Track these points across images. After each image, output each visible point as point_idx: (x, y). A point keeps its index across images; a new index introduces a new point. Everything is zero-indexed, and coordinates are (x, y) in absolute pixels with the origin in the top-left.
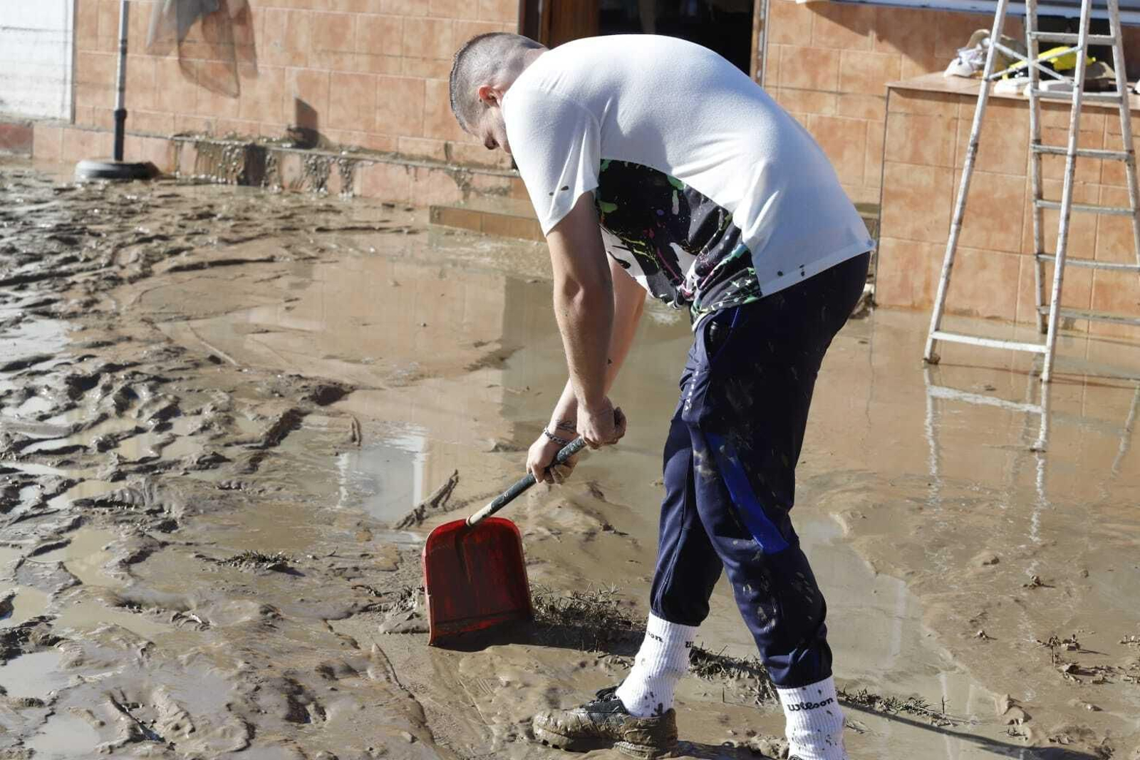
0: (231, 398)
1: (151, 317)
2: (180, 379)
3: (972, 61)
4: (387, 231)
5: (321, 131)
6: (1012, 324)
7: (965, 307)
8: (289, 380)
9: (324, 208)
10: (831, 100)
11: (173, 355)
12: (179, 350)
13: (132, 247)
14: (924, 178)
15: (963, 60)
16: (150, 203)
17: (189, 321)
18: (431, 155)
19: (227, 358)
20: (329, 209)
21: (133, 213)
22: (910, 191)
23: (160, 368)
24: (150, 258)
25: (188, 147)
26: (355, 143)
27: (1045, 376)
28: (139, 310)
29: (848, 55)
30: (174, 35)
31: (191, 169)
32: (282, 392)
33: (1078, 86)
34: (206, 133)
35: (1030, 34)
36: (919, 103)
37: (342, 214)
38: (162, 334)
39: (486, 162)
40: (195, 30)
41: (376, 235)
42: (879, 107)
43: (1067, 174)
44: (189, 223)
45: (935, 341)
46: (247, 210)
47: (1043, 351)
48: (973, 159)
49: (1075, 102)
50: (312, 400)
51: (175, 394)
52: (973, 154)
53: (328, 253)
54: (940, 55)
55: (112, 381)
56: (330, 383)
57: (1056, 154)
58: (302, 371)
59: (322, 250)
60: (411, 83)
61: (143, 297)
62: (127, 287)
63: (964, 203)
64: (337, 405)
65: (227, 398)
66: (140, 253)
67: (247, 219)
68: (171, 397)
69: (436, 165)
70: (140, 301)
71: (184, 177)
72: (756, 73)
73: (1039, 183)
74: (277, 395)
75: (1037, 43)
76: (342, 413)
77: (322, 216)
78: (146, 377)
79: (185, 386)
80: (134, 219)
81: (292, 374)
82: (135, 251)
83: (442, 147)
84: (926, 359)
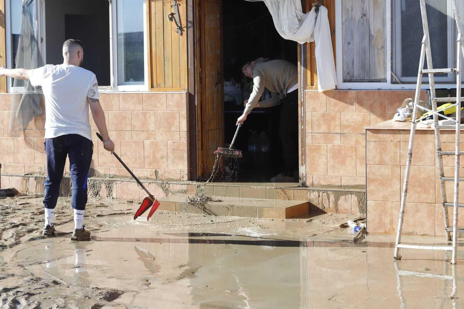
0: (65, 301)
1: (23, 263)
2: (40, 293)
3: (405, 114)
4: (131, 214)
5: (95, 168)
6: (434, 237)
7: (411, 231)
8: (92, 290)
9: (100, 205)
10: (338, 137)
11: (35, 282)
12: (38, 279)
13: (9, 230)
14: (386, 171)
15: (400, 113)
16: (16, 208)
17: (41, 265)
18: (149, 176)
19: (61, 281)
20: (102, 205)
21: (8, 213)
22: (380, 178)
23: (29, 289)
24: (19, 235)
25: (32, 180)
26: (112, 173)
27: (453, 261)
28: (16, 260)
29: (344, 115)
30: (21, 127)
31: (34, 190)
32: (90, 296)
33: (458, 122)
34: (40, 173)
35: (432, 99)
36: (381, 135)
37: (108, 207)
38: (29, 272)
39: (175, 178)
40: (32, 124)
41: (126, 216)
42: (362, 139)
43: (456, 164)
44: (36, 217)
45: (398, 249)
46: (62, 208)
47: (451, 250)
48: (410, 161)
49: (457, 129)
50: (105, 299)
51: (38, 301)
52: (410, 159)
53: (104, 227)
54: (389, 112)
55: (7, 296)
56: (112, 290)
57: (449, 155)
58: (98, 285)
59: (101, 226)
60: (136, 143)
61: (17, 254)
62: (9, 249)
63: (407, 182)
64: (117, 301)
65: (64, 301)
66: (14, 233)
67: (63, 213)
68: (36, 302)
69: (151, 181)
70: (16, 256)
71: (31, 194)
72: (301, 127)
73: (442, 169)
74: (87, 298)
75: (436, 103)
76: (119, 304)
77: (99, 209)
78: (23, 293)
79: (43, 296)
80: (9, 216)
81: (94, 287)
82: (11, 232)
83: (154, 172)
84: (395, 258)
